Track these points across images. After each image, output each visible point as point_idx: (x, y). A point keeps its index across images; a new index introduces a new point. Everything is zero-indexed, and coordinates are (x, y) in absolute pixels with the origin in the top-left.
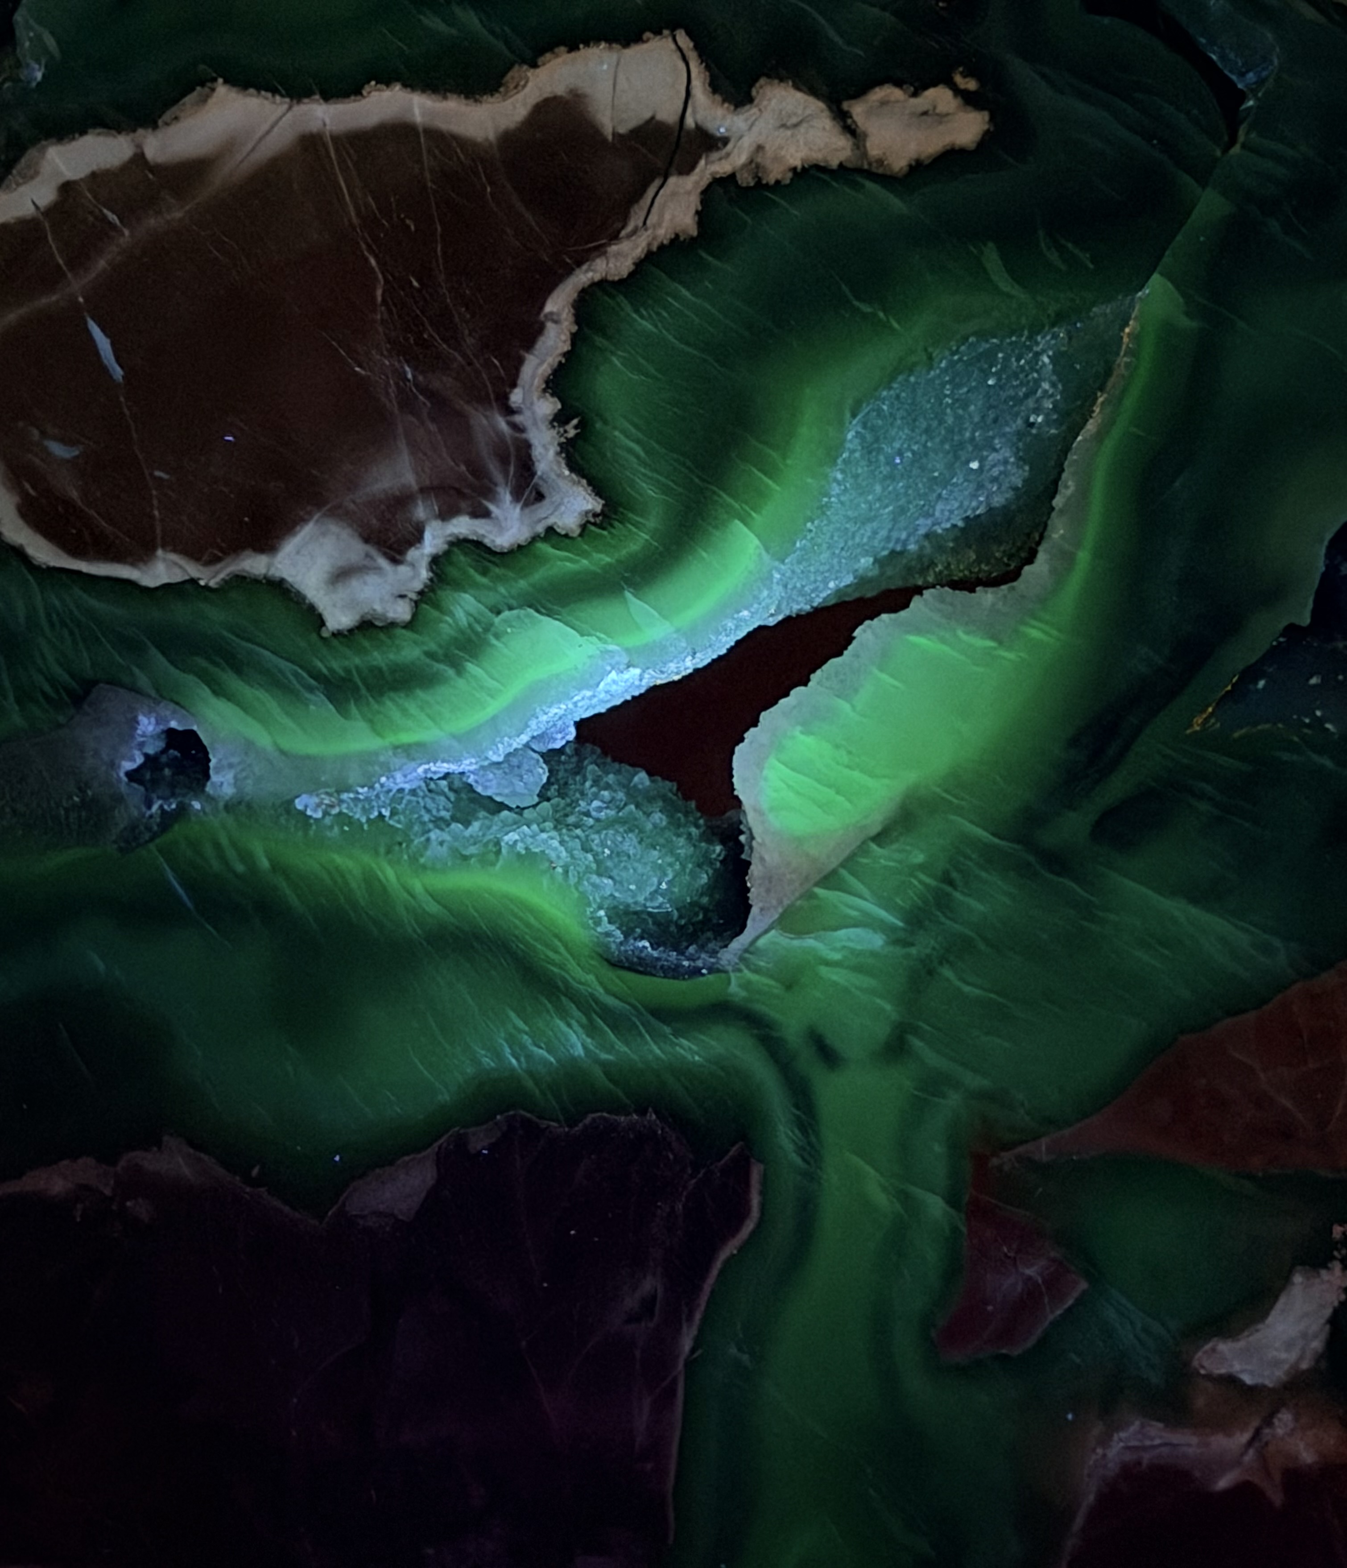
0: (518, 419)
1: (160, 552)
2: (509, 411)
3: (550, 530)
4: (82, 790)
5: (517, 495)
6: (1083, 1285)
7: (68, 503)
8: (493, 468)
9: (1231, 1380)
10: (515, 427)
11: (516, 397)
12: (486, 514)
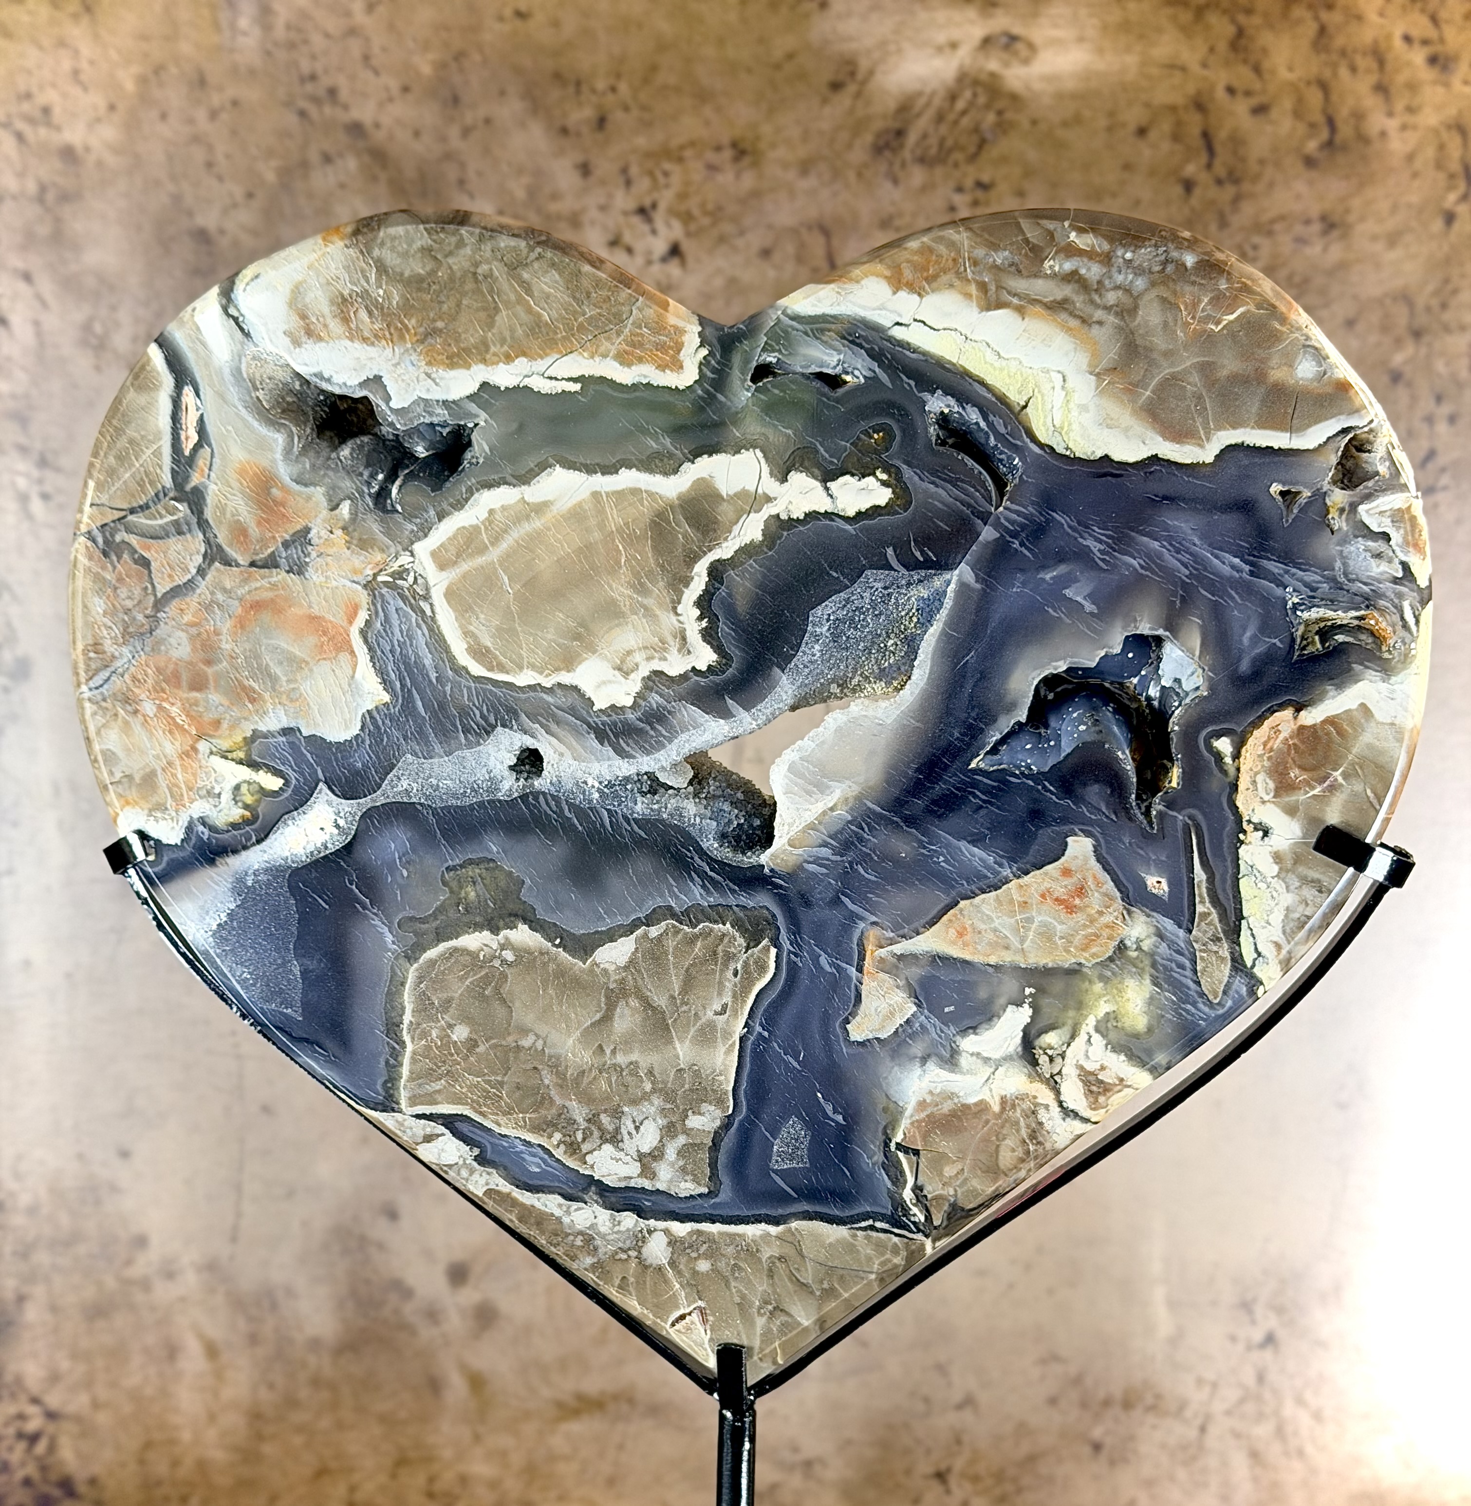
0: (680, 618)
1: (525, 670)
2: (677, 614)
3: (694, 668)
4: (489, 772)
5: (679, 651)
6: (915, 1009)
7: (486, 647)
8: (670, 639)
9: (978, 1055)
10: (680, 622)
11: (680, 609)
12: (665, 659)
